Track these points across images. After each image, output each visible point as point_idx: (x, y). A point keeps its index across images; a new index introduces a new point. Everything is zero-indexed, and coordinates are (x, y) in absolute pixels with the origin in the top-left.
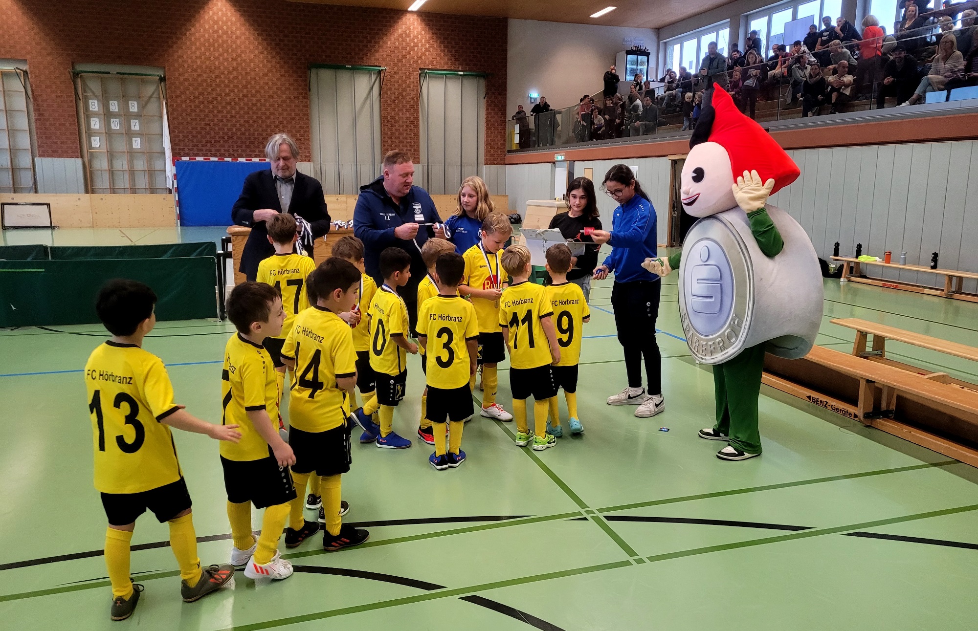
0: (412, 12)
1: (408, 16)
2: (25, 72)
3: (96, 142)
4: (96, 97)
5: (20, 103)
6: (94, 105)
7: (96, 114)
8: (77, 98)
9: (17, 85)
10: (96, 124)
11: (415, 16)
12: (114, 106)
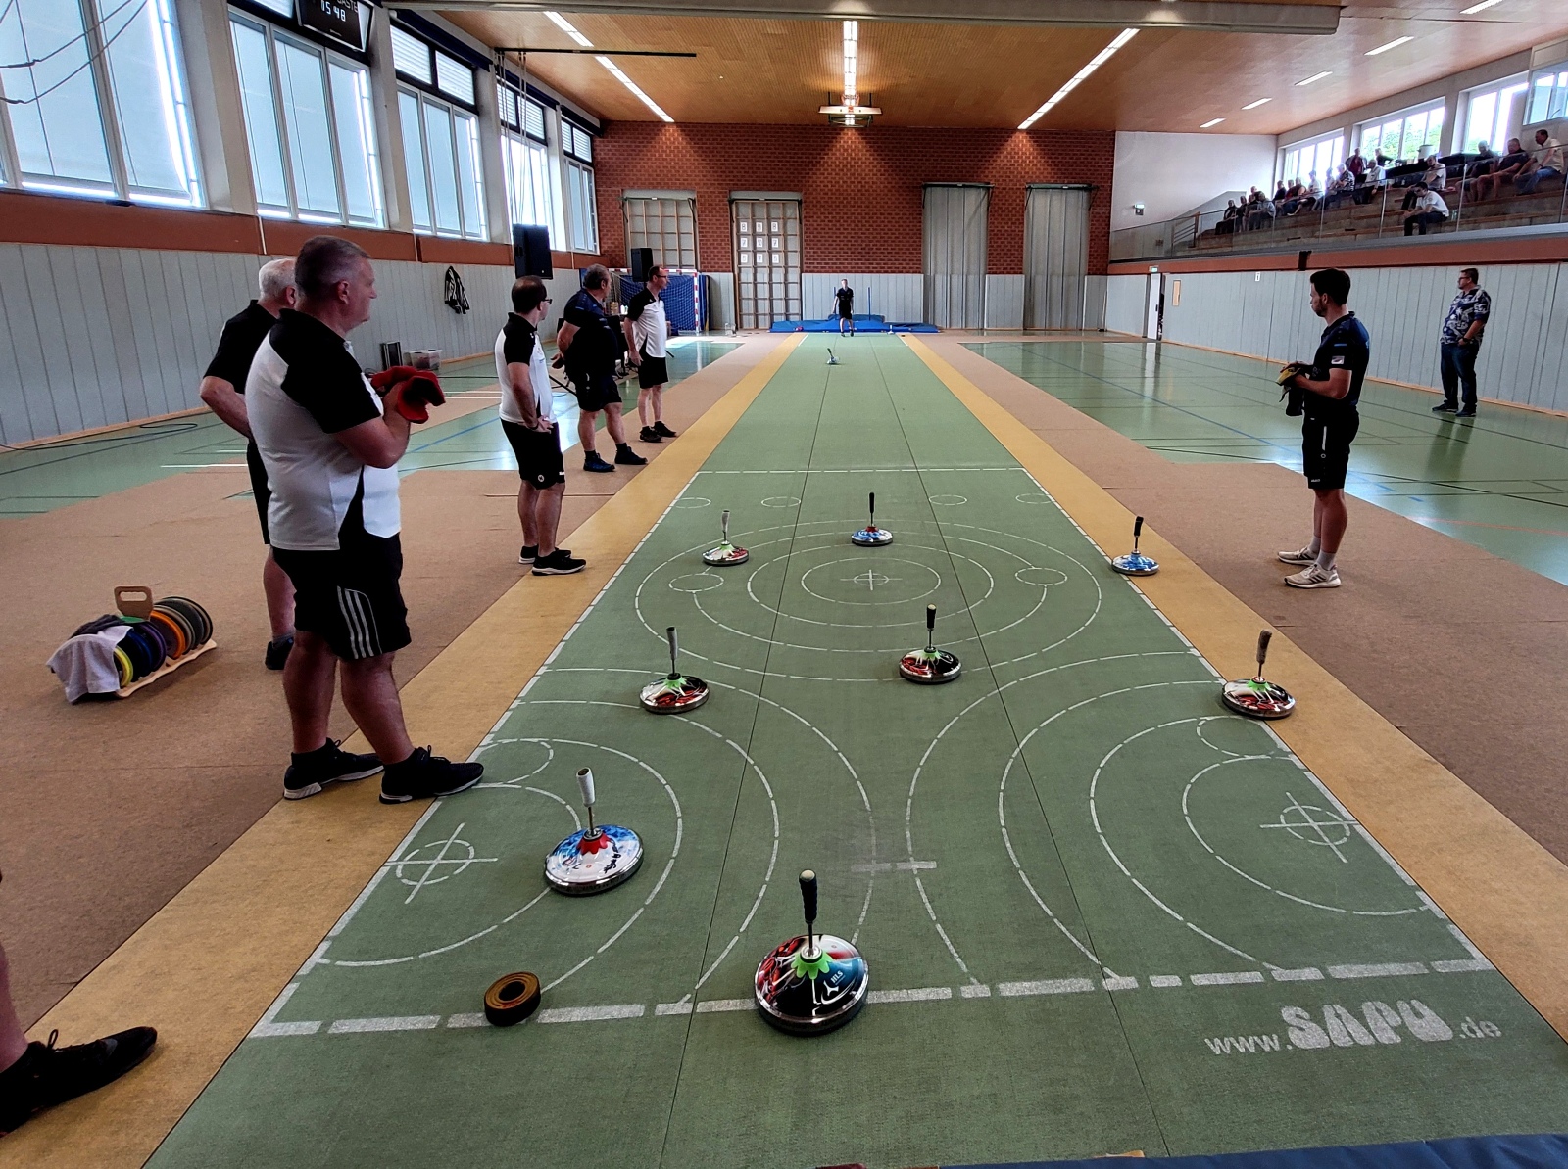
0: (1022, 131)
1: (1018, 134)
2: (694, 201)
3: (745, 258)
4: (746, 219)
5: (688, 226)
6: (744, 227)
7: (745, 235)
8: (732, 220)
9: (687, 211)
10: (745, 243)
11: (1025, 135)
12: (760, 227)
